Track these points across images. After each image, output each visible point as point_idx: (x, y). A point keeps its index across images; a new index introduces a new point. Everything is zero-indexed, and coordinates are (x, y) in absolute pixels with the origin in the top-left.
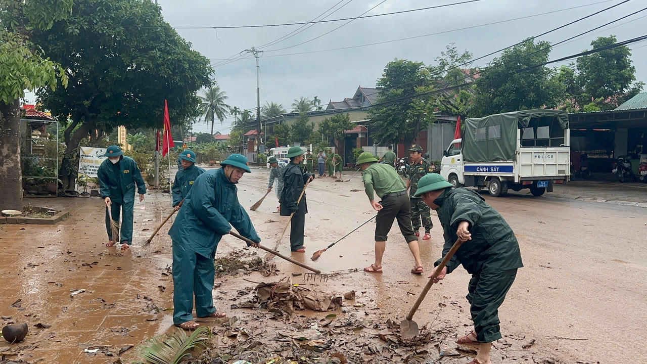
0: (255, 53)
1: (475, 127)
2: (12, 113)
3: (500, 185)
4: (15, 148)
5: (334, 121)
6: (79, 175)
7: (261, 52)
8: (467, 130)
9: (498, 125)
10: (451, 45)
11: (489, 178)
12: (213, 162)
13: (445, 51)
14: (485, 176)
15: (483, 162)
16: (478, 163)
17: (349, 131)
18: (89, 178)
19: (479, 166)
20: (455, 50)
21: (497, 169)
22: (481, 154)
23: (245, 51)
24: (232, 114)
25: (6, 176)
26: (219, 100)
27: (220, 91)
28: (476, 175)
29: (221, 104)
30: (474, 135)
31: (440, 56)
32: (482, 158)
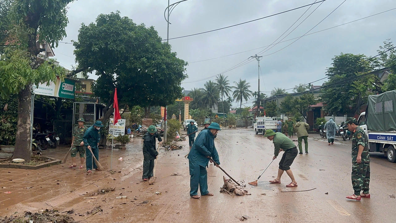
0: (257, 58)
1: (375, 102)
2: (24, 99)
3: (395, 152)
4: (25, 120)
5: (302, 99)
6: (109, 135)
7: (261, 57)
8: (369, 104)
9: (391, 100)
10: (387, 41)
11: (387, 146)
12: (230, 126)
13: (383, 45)
14: (383, 144)
15: (382, 131)
16: (378, 132)
17: (313, 106)
18: (114, 137)
19: (379, 135)
20: (391, 44)
21: (391, 138)
22: (380, 125)
23: (251, 57)
24: (253, 96)
25: (19, 138)
26: (245, 88)
27: (246, 83)
28: (377, 142)
29: (247, 91)
30: (374, 109)
31: (379, 49)
32: (381, 129)
